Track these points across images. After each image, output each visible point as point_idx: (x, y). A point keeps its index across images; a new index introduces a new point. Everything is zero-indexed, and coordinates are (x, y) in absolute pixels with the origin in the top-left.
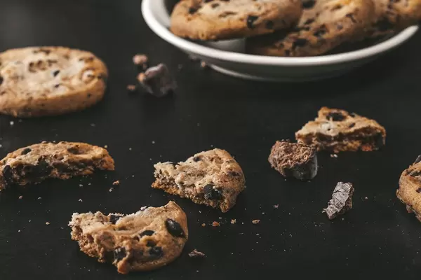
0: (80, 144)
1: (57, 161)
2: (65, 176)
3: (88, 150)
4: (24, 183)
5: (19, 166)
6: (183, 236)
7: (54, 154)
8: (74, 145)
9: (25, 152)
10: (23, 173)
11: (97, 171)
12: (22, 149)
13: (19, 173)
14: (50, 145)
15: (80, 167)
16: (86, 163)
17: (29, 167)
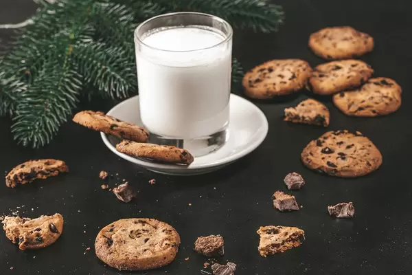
0: (50, 160)
1: (40, 170)
2: (44, 177)
3: (55, 163)
4: (24, 182)
5: (21, 174)
6: (57, 232)
7: (38, 166)
8: (47, 161)
9: (23, 166)
10: (24, 177)
11: (60, 173)
12: (20, 166)
13: (21, 178)
14: (34, 162)
15: (51, 172)
16: (55, 169)
17: (26, 174)
